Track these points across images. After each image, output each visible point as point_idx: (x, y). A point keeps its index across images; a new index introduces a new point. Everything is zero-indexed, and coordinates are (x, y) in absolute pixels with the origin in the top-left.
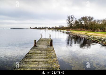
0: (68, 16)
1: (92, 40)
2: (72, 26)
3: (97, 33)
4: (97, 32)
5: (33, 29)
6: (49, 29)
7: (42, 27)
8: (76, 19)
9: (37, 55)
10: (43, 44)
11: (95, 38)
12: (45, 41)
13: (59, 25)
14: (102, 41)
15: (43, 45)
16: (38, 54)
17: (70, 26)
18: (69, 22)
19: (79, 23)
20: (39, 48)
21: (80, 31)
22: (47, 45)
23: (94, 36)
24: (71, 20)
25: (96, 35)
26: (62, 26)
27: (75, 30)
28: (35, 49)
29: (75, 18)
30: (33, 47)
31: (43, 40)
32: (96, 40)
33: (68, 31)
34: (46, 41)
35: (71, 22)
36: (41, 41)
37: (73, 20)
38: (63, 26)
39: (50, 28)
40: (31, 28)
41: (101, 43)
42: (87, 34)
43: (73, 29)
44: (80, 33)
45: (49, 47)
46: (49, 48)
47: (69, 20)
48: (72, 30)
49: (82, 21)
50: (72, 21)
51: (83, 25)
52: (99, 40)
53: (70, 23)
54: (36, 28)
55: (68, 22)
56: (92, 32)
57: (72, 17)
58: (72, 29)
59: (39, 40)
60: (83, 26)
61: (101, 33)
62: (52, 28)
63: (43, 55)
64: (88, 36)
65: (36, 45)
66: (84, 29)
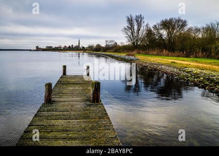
0: (128, 19)
1: (192, 82)
2: (139, 43)
3: (197, 62)
4: (196, 59)
5: (44, 50)
6: (82, 50)
7: (65, 47)
8: (147, 25)
9: (56, 139)
10: (72, 94)
11: (197, 76)
12: (77, 84)
13: (107, 41)
14: (215, 83)
15: (70, 99)
16: (59, 135)
17: (134, 43)
18: (132, 34)
19: (154, 35)
20: (61, 108)
21: (158, 55)
22: (83, 98)
23: (194, 70)
24: (136, 27)
25: (198, 67)
26: (112, 43)
27: (146, 54)
28: (48, 111)
29: (145, 24)
30: (43, 104)
31: (69, 80)
32: (200, 82)
33: (129, 55)
34: (80, 84)
35: (135, 34)
36: (63, 84)
37: (142, 28)
38: (116, 43)
39: (83, 48)
40: (38, 49)
41: (213, 89)
42: (177, 63)
43: (141, 52)
44: (158, 61)
45: (90, 105)
46: (92, 108)
47: (131, 29)
48: (139, 53)
49: (161, 31)
50: (139, 30)
51: (163, 40)
52: (208, 79)
53: (132, 37)
54: (49, 49)
55: (130, 34)
56: (186, 59)
57: (137, 21)
58: (139, 50)
59: (59, 83)
60: (165, 43)
61: (204, 60)
62: (89, 47)
63: (76, 136)
64: (180, 70)
65: (53, 99)
66: (167, 52)
